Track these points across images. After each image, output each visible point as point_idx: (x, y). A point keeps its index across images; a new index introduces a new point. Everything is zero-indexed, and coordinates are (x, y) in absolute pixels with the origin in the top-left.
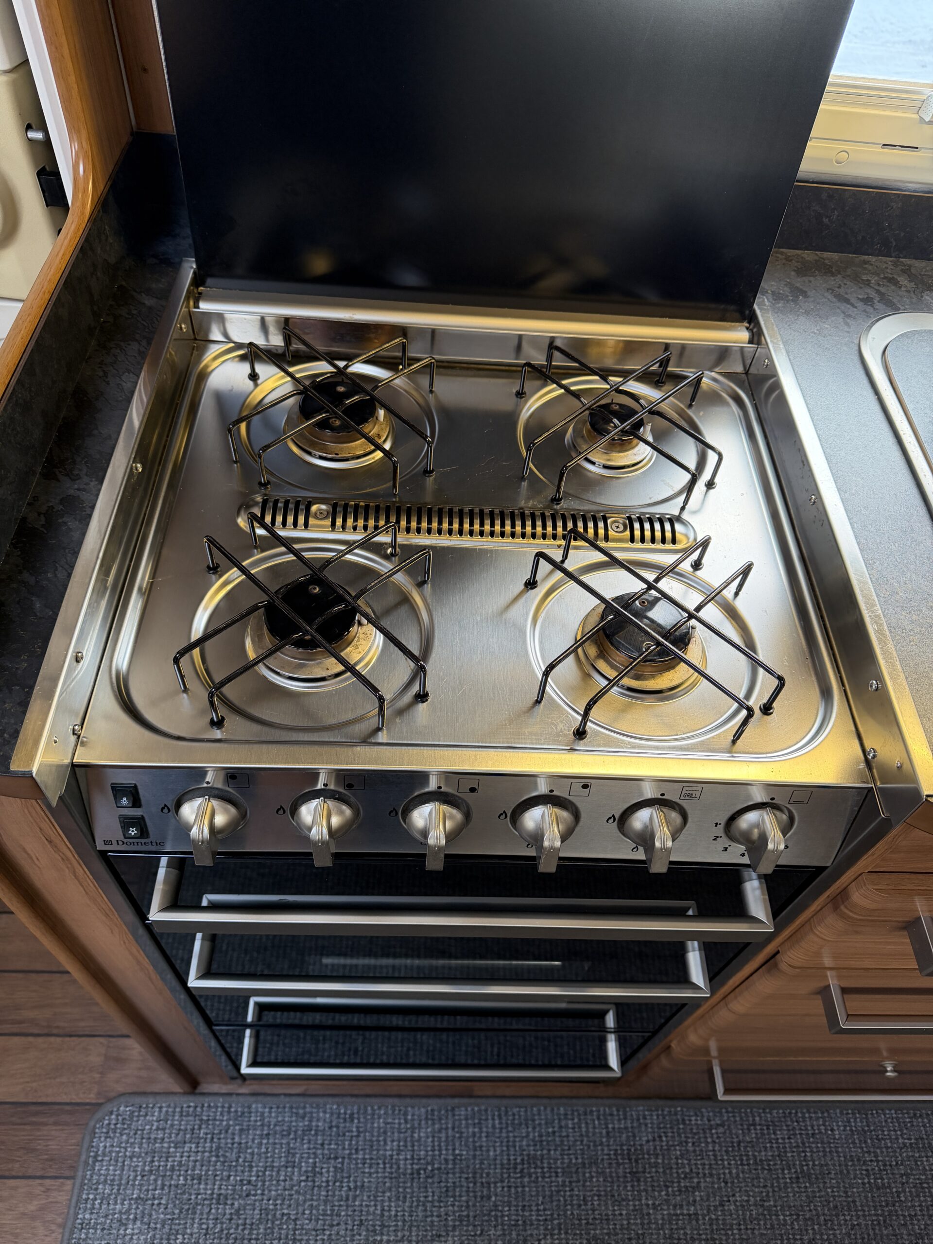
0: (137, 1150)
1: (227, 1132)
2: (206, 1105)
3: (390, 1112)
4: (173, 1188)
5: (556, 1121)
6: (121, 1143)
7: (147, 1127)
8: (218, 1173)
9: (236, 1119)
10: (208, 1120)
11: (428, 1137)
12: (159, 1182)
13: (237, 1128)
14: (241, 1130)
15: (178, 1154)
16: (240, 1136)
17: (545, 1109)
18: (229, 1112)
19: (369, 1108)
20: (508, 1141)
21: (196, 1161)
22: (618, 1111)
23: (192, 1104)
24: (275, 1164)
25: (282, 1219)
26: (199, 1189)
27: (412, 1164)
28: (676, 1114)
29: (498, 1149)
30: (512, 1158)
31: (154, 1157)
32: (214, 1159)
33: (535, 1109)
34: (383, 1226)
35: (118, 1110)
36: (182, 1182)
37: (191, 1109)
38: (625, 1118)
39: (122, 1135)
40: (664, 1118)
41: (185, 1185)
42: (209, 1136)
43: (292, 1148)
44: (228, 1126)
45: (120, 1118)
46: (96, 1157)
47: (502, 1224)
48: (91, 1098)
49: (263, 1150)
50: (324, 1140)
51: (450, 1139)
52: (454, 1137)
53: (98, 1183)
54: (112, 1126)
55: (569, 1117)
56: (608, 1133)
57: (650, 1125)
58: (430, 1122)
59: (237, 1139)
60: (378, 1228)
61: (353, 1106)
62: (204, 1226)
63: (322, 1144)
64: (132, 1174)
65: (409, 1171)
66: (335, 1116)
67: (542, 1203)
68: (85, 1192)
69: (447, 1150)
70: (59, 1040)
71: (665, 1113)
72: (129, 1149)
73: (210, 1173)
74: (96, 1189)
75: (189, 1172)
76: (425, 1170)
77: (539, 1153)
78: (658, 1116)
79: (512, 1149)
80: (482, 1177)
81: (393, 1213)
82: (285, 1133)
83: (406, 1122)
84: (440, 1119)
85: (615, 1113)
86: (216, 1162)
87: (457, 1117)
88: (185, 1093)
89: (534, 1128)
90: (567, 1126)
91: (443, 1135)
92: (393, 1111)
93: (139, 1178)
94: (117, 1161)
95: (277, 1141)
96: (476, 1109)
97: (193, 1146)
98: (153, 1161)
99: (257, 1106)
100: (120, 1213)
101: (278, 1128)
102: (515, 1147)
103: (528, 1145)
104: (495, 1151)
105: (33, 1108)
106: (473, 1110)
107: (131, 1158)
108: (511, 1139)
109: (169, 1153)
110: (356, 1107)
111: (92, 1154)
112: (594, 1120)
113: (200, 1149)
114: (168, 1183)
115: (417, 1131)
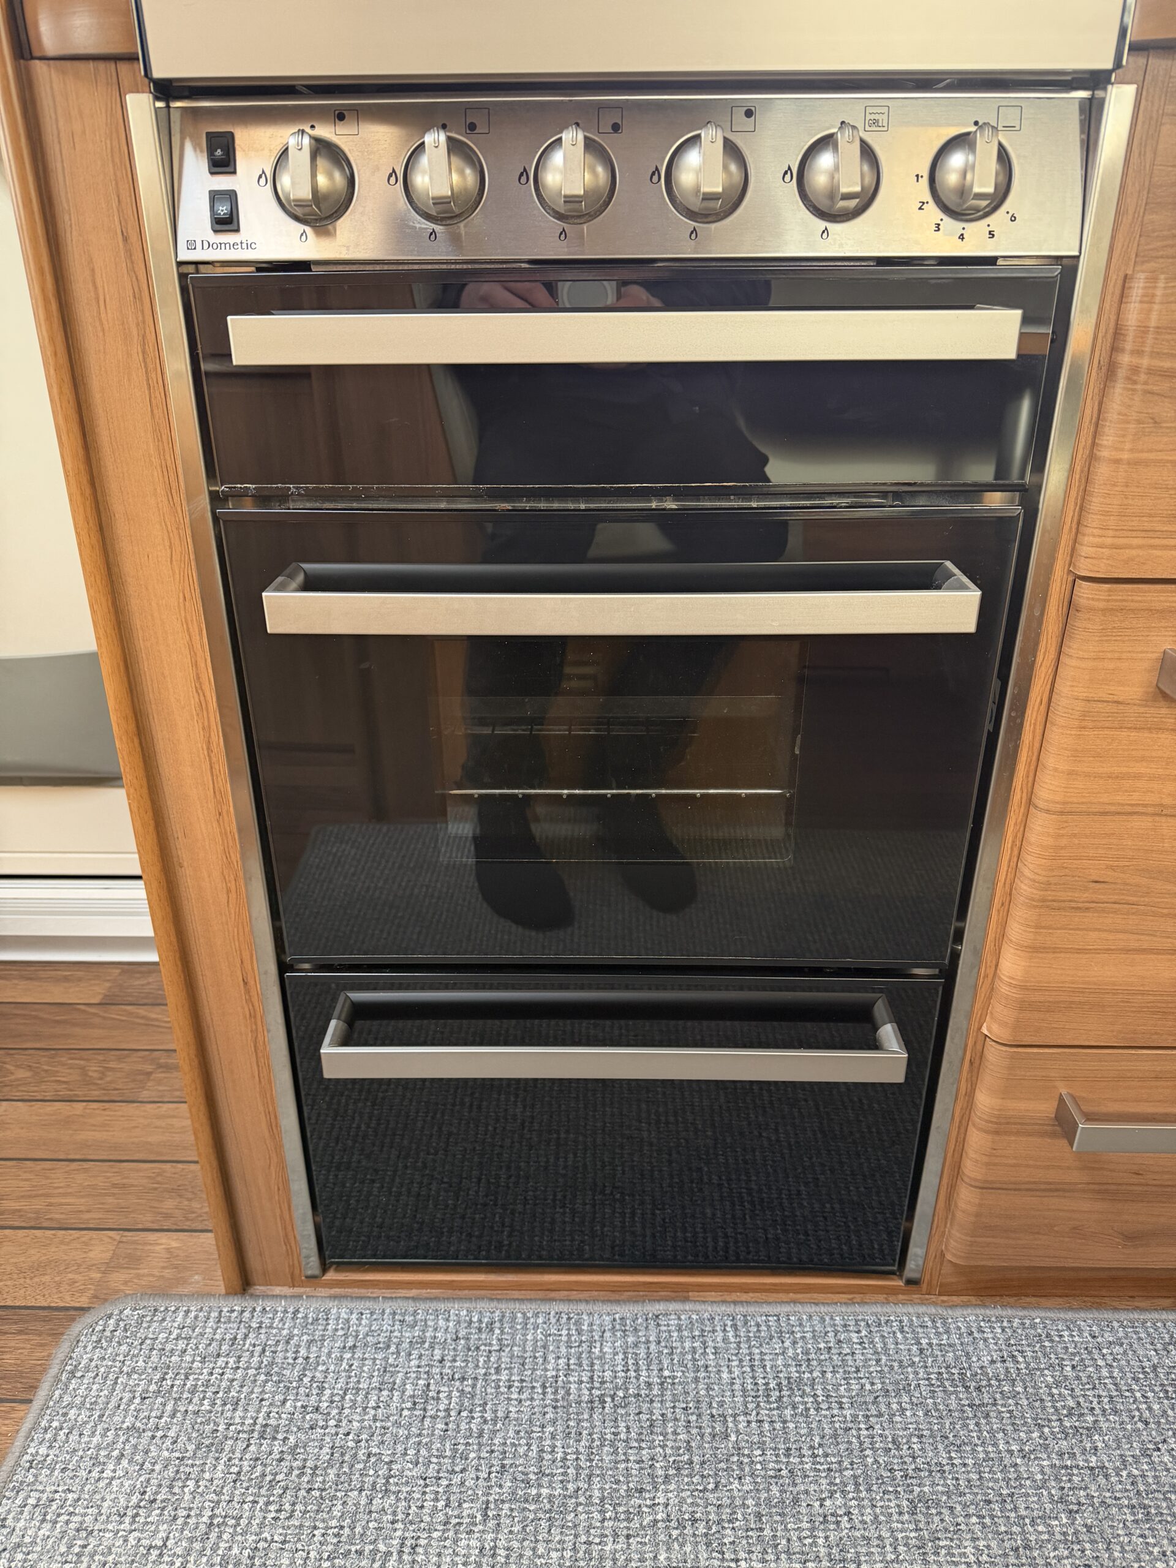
0: (141, 1363)
1: (288, 1342)
2: (258, 1309)
3: (553, 1321)
4: (190, 1416)
5: (831, 1335)
6: (116, 1355)
7: (162, 1335)
8: (266, 1396)
9: (304, 1327)
10: (260, 1327)
11: (616, 1354)
12: (169, 1408)
13: (305, 1338)
14: (310, 1342)
15: (205, 1371)
16: (309, 1348)
17: (810, 1318)
18: (294, 1318)
19: (519, 1315)
20: (752, 1360)
21: (233, 1380)
22: (934, 1321)
23: (236, 1308)
24: (361, 1386)
25: (366, 1462)
26: (233, 1418)
27: (590, 1389)
28: (1034, 1326)
29: (737, 1372)
30: (761, 1381)
31: (166, 1373)
32: (263, 1377)
33: (792, 1318)
34: (541, 1473)
35: (121, 1312)
36: (206, 1406)
38: (948, 1332)
39: (120, 1344)
40: (1015, 1332)
41: (210, 1412)
42: (258, 1349)
43: (391, 1365)
44: (291, 1337)
45: (122, 1324)
46: (72, 1372)
47: (752, 1475)
48: (83, 1302)
49: (344, 1365)
50: (444, 1356)
51: (654, 1356)
52: (660, 1352)
53: (70, 1405)
54: (107, 1333)
55: (852, 1328)
56: (921, 1351)
57: (992, 1341)
58: (618, 1334)
59: (303, 1352)
60: (532, 1477)
61: (493, 1312)
62: (235, 1470)
63: (441, 1361)
64: (127, 1396)
65: (586, 1398)
66: (464, 1325)
67: (820, 1445)
68: (47, 1417)
69: (649, 1370)
70: (49, 1233)
71: (1015, 1324)
72: (127, 1363)
73: (254, 1396)
74: (65, 1415)
75: (220, 1395)
76: (613, 1397)
77: (807, 1375)
78: (1003, 1329)
80: (710, 1406)
81: (559, 1456)
82: (381, 1345)
83: (580, 1332)
84: (636, 1330)
85: (929, 1323)
86: (266, 1381)
87: (663, 1328)
88: (230, 1293)
89: (794, 1343)
90: (849, 1341)
91: (642, 1352)
92: (558, 1320)
93: (137, 1401)
94: (105, 1379)
95: (366, 1356)
96: (695, 1317)
97: (231, 1360)
98: (164, 1379)
99: (340, 1311)
100: (98, 1447)
101: (368, 1339)
102: (764, 1367)
103: (786, 1366)
104: (730, 1372)
106: (690, 1318)
107: (129, 1375)
108: (757, 1357)
109: (191, 1368)
110: (498, 1313)
111: (68, 1368)
112: (894, 1333)
113: (241, 1365)
114: (183, 1409)
115: (598, 1345)
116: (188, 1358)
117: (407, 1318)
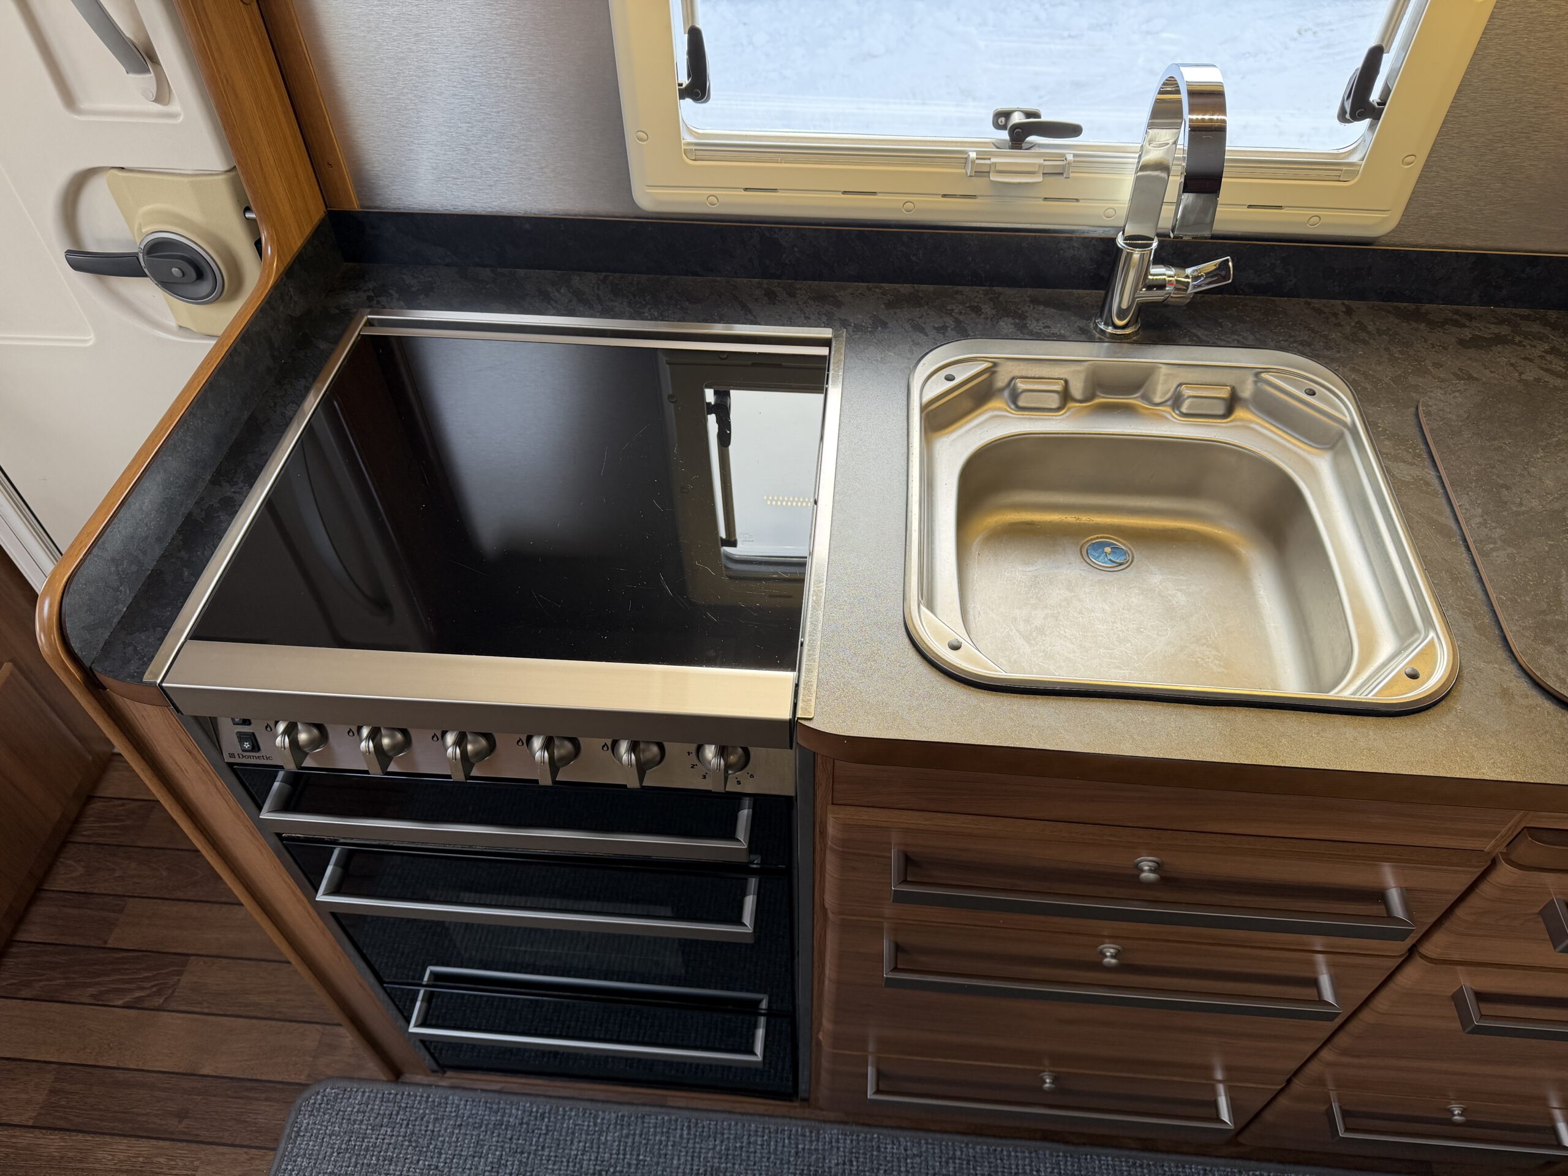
0: (337, 1129)
1: (422, 1119)
2: (406, 1093)
3: (581, 1114)
4: (365, 1167)
5: (746, 1137)
6: (323, 1121)
7: (349, 1109)
8: (409, 1156)
9: (433, 1109)
10: (406, 1107)
11: (614, 1141)
12: (353, 1160)
13: (432, 1116)
14: (436, 1119)
15: (374, 1136)
16: (434, 1124)
17: (736, 1124)
18: (427, 1102)
19: (561, 1109)
20: (693, 1152)
21: (390, 1144)
22: (811, 1132)
23: (393, 1091)
24: (463, 1153)
26: (389, 1170)
27: (595, 1165)
28: (871, 1140)
29: (682, 1160)
30: (695, 1168)
31: (352, 1137)
32: (407, 1143)
33: (725, 1123)
35: (325, 1090)
36: (374, 1161)
37: (392, 1096)
38: (818, 1140)
39: (324, 1114)
40: (858, 1143)
41: (377, 1165)
42: (405, 1122)
43: (482, 1140)
44: (424, 1115)
45: (325, 1099)
46: (298, 1132)
48: (302, 1079)
49: (454, 1139)
50: (512, 1136)
51: (636, 1145)
52: (640, 1143)
53: (297, 1155)
54: (317, 1106)
55: (759, 1134)
56: (797, 1153)
57: (842, 1149)
58: (618, 1127)
59: (430, 1127)
61: (545, 1106)
63: (511, 1139)
64: (329, 1150)
66: (527, 1114)
68: (285, 1163)
69: (631, 1154)
70: (280, 1023)
71: (860, 1138)
72: (329, 1128)
73: (401, 1156)
74: (295, 1161)
75: (382, 1154)
77: (723, 1165)
78: (852, 1141)
79: (696, 1160)
82: (477, 1125)
83: (595, 1125)
84: (629, 1125)
85: (808, 1134)
86: (409, 1146)
87: (646, 1125)
88: (389, 1081)
89: (722, 1142)
90: (756, 1142)
91: (630, 1141)
92: (584, 1114)
93: (335, 1154)
94: (317, 1138)
95: (468, 1132)
96: (666, 1118)
97: (389, 1130)
98: (350, 1140)
99: (454, 1098)
101: (470, 1120)
102: (700, 1157)
103: (713, 1158)
104: (679, 1159)
105: (248, 1084)
106: (663, 1119)
107: (330, 1136)
108: (697, 1150)
109: (365, 1134)
110: (548, 1107)
111: (295, 1129)
112: (784, 1139)
113: (395, 1133)
114: (361, 1162)
115: (605, 1134)
116: (364, 1127)
117: (494, 1106)
